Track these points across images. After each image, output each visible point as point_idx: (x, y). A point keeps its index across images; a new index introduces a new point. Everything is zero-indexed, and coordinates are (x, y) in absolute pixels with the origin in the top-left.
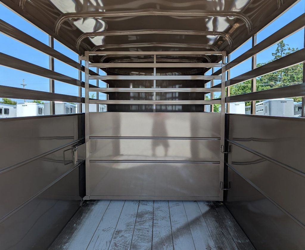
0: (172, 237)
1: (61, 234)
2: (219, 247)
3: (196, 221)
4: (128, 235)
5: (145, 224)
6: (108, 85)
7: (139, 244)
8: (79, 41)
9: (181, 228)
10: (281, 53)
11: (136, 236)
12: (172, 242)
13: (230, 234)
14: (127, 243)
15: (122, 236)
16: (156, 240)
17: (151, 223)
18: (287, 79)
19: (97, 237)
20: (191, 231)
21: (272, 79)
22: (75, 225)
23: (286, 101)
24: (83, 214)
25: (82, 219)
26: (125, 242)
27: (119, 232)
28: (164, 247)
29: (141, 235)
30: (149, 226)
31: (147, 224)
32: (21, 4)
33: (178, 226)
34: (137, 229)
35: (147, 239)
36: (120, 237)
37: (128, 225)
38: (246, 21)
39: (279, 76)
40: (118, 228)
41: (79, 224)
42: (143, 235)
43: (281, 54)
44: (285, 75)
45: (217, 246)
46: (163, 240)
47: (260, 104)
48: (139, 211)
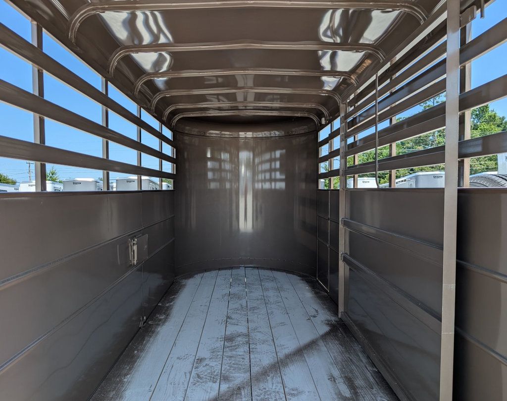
0: (278, 366)
1: (117, 363)
2: (346, 377)
3: (311, 345)
4: (216, 363)
5: (237, 350)
6: (175, 150)
7: (231, 375)
8: (140, 84)
9: (290, 355)
10: (434, 101)
11: (227, 365)
12: (278, 372)
13: (362, 361)
14: (215, 374)
15: (206, 365)
16: (255, 370)
17: (246, 348)
18: (443, 142)
19: (171, 367)
20: (306, 357)
21: (419, 142)
22: (136, 352)
23: (441, 175)
24: (146, 338)
25: (146, 344)
26: (212, 373)
27: (201, 360)
28: (268, 378)
29: (233, 364)
30: (245, 352)
31: (242, 350)
32: (71, 35)
33: (287, 351)
34: (228, 357)
35: (244, 369)
36: (203, 367)
37: (213, 351)
38: (381, 57)
39: (431, 138)
40: (201, 354)
41: (142, 350)
42: (237, 364)
43: (434, 103)
44: (440, 135)
45: (343, 375)
46: (266, 370)
47: (402, 181)
48: (228, 333)
